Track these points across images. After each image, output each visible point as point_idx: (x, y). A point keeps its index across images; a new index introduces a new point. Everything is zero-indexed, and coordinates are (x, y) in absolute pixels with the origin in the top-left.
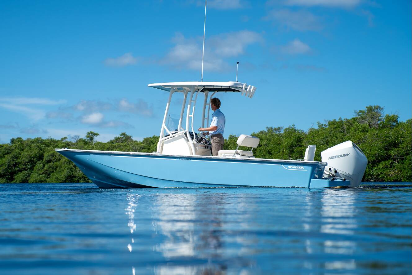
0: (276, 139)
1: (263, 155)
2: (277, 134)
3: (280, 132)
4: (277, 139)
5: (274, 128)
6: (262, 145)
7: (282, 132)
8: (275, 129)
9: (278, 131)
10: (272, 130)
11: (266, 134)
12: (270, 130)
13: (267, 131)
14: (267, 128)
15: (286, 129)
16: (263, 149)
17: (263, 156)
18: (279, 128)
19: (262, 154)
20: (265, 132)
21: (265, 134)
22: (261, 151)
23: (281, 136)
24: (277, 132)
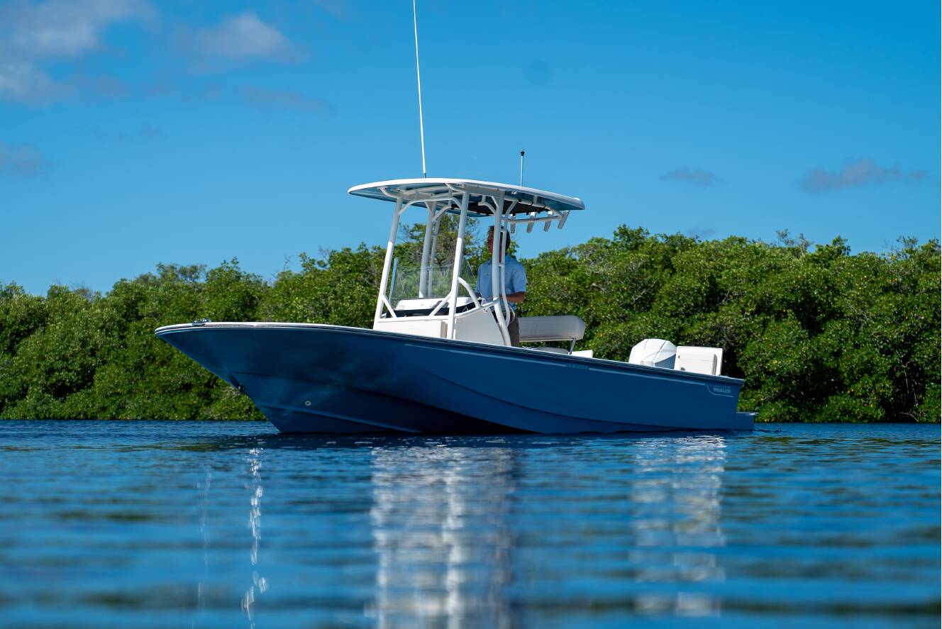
0: (183, 298)
1: (145, 342)
2: (186, 286)
3: (196, 280)
4: (189, 299)
5: (178, 268)
6: (143, 317)
7: (202, 280)
8: (183, 272)
9: (191, 277)
10: (174, 274)
11: (157, 284)
12: (169, 273)
13: (158, 276)
14: (161, 266)
15: (213, 272)
16: (147, 327)
17: (145, 346)
18: (194, 270)
19: (142, 340)
20: (155, 277)
21: (153, 285)
22: (139, 332)
23: (199, 291)
24: (188, 279)
